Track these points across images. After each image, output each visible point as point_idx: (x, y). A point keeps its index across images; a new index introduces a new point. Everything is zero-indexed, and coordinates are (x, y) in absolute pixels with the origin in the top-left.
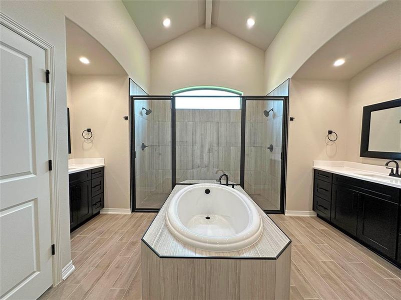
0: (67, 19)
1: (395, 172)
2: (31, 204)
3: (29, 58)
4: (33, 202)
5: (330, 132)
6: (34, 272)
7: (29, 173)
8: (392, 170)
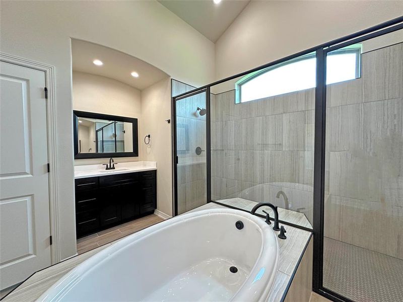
0: (73, 39)
2: (28, 199)
3: (27, 81)
4: (30, 197)
6: (29, 255)
7: (25, 173)
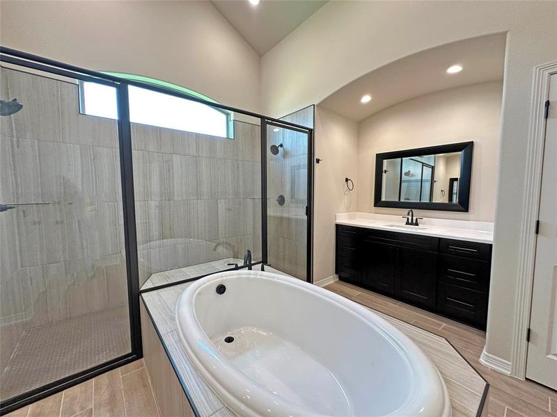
1: (410, 222)
5: (347, 180)
8: (408, 219)
